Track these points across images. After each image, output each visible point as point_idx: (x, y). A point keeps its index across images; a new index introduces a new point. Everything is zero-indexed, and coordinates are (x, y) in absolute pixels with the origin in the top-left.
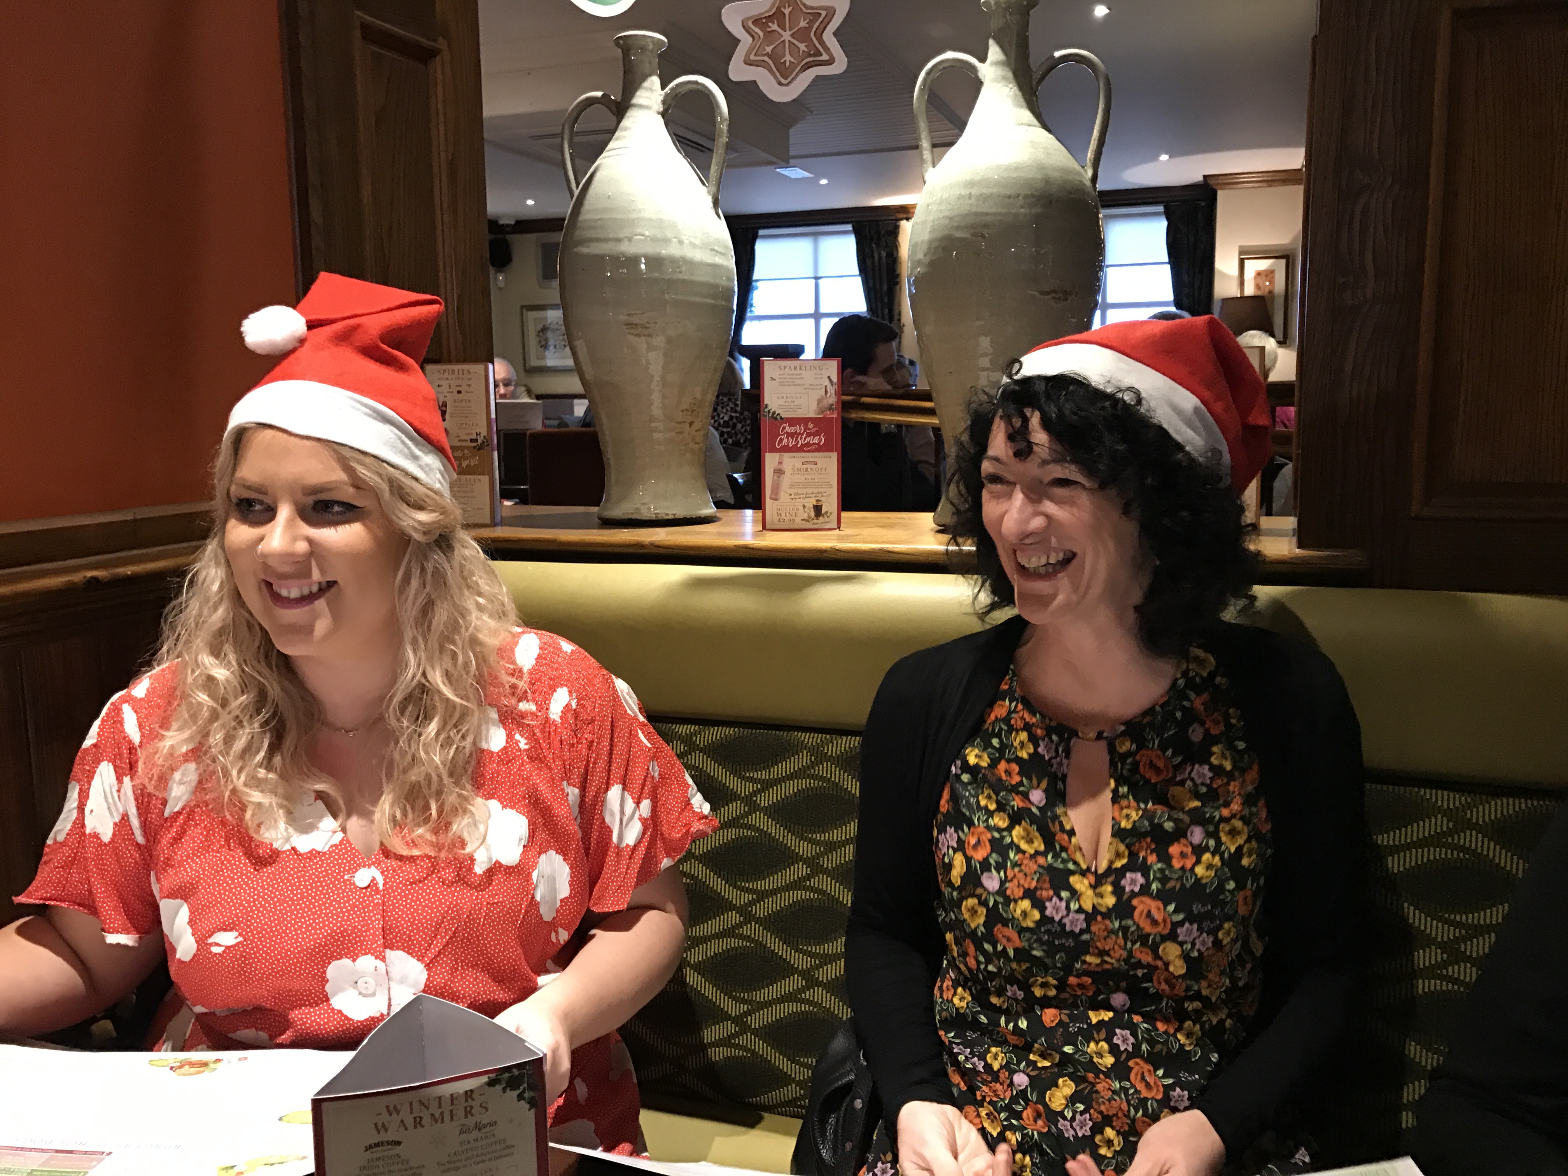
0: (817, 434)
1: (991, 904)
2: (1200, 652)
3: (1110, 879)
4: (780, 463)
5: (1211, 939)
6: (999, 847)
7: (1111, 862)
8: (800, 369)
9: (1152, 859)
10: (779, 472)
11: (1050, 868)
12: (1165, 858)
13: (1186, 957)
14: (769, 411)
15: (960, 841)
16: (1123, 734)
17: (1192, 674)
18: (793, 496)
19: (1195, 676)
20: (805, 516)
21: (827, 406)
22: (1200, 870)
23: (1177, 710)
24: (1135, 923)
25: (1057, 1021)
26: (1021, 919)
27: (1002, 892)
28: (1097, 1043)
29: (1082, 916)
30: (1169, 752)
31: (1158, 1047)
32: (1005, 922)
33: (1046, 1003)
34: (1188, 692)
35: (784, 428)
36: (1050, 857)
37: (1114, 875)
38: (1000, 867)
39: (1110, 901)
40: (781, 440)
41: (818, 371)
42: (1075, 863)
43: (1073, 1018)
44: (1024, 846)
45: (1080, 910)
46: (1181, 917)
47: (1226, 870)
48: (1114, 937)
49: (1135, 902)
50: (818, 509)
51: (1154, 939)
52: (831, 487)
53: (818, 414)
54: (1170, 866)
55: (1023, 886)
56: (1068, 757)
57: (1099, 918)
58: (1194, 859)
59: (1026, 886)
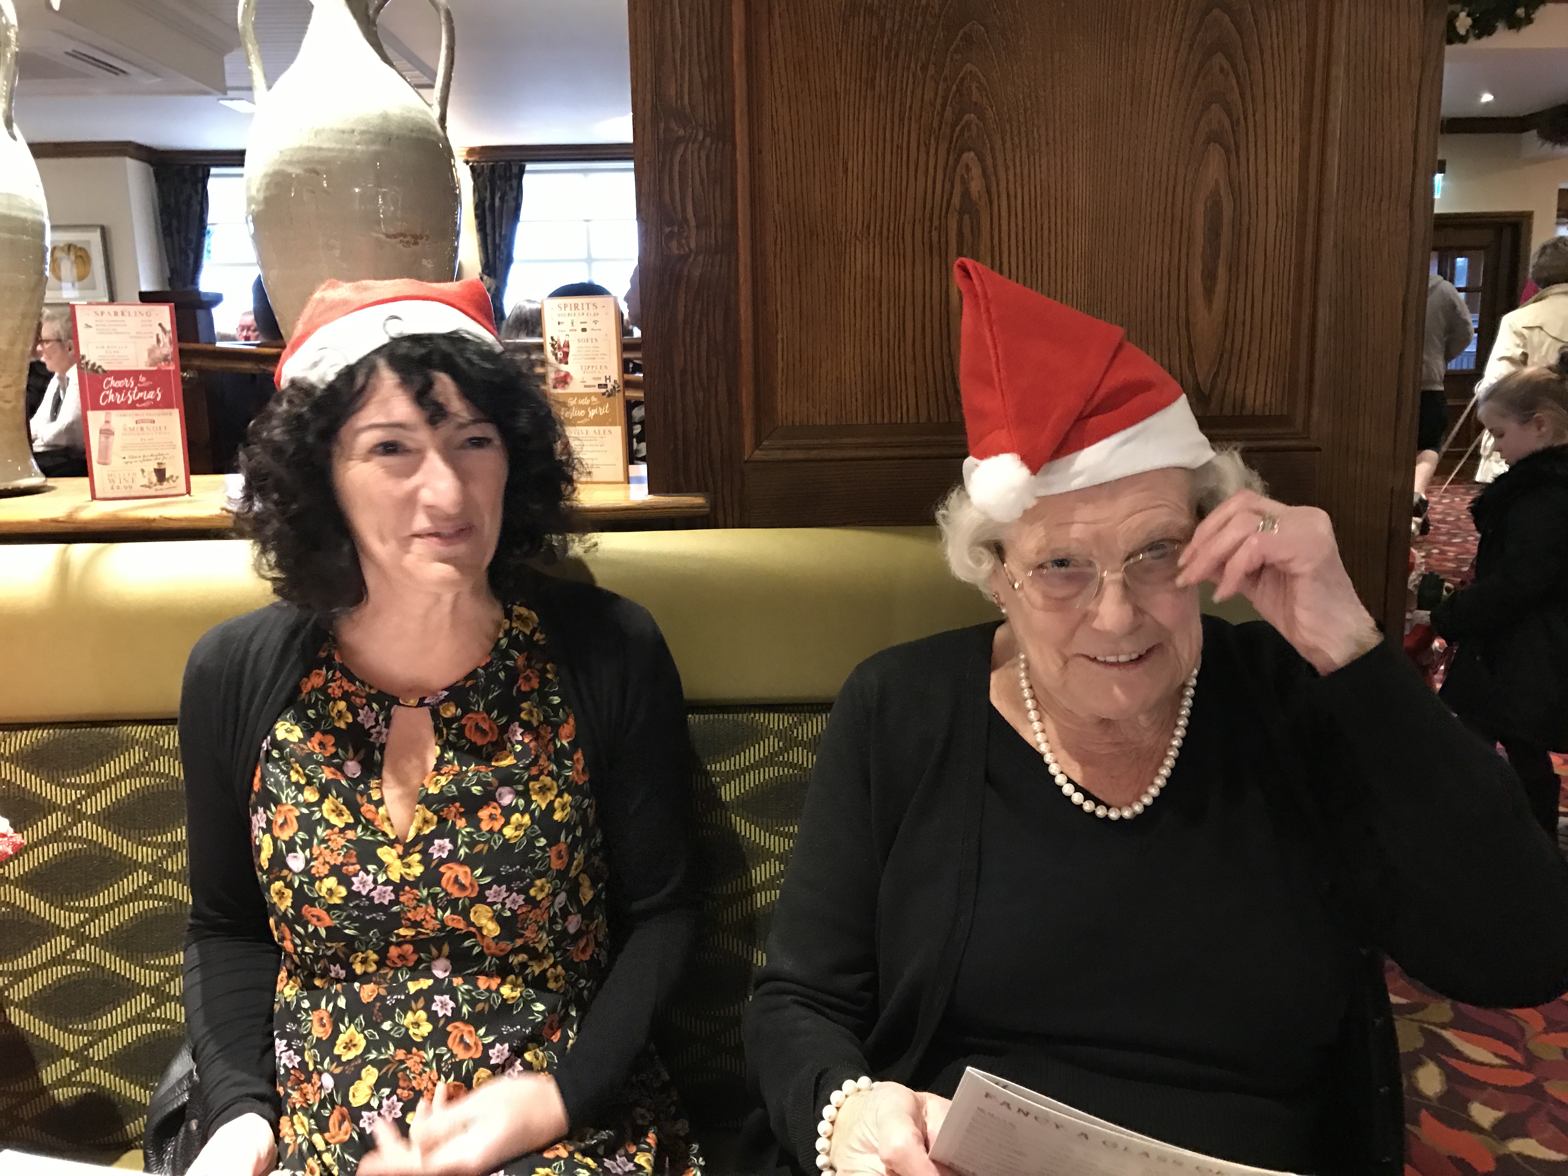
0: (148, 389)
1: (296, 885)
2: (523, 611)
3: (418, 848)
4: (107, 422)
5: (523, 897)
6: (307, 824)
7: (420, 829)
8: (123, 314)
9: (461, 823)
10: (107, 433)
11: (358, 842)
12: (474, 822)
13: (498, 918)
14: (87, 363)
15: (269, 822)
16: (447, 699)
17: (514, 632)
18: (127, 460)
19: (517, 635)
20: (145, 482)
21: (161, 357)
22: (508, 832)
23: (500, 671)
24: (443, 890)
25: (375, 996)
26: (327, 896)
27: (306, 872)
28: (415, 1012)
29: (391, 888)
30: (495, 714)
31: (480, 1007)
32: (312, 902)
33: (365, 978)
34: (511, 650)
35: (109, 382)
36: (359, 829)
37: (423, 842)
38: (307, 845)
39: (418, 870)
40: (106, 397)
41: (145, 317)
42: (385, 834)
43: (391, 991)
44: (333, 819)
45: (388, 882)
46: (488, 880)
47: (536, 827)
48: (423, 905)
49: (442, 869)
50: (161, 474)
51: (463, 902)
52: (174, 447)
53: (151, 365)
54: (479, 829)
55: (328, 863)
56: (387, 726)
57: (407, 888)
58: (503, 821)
59: (332, 862)
